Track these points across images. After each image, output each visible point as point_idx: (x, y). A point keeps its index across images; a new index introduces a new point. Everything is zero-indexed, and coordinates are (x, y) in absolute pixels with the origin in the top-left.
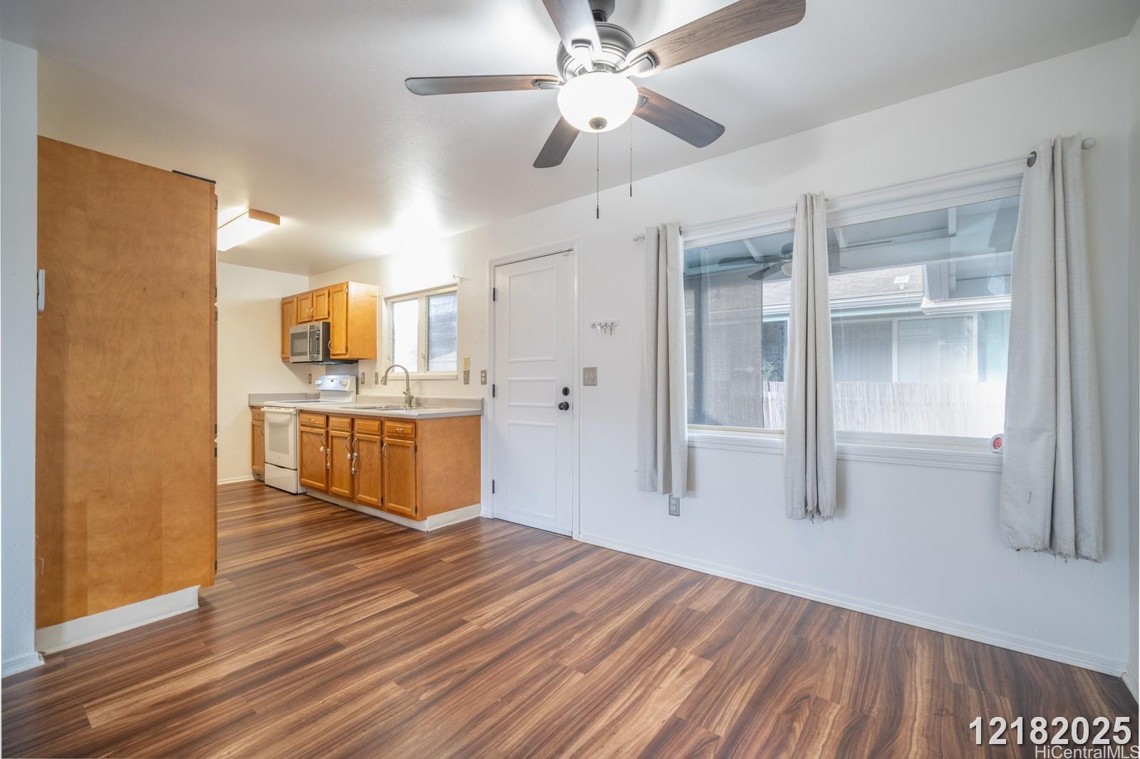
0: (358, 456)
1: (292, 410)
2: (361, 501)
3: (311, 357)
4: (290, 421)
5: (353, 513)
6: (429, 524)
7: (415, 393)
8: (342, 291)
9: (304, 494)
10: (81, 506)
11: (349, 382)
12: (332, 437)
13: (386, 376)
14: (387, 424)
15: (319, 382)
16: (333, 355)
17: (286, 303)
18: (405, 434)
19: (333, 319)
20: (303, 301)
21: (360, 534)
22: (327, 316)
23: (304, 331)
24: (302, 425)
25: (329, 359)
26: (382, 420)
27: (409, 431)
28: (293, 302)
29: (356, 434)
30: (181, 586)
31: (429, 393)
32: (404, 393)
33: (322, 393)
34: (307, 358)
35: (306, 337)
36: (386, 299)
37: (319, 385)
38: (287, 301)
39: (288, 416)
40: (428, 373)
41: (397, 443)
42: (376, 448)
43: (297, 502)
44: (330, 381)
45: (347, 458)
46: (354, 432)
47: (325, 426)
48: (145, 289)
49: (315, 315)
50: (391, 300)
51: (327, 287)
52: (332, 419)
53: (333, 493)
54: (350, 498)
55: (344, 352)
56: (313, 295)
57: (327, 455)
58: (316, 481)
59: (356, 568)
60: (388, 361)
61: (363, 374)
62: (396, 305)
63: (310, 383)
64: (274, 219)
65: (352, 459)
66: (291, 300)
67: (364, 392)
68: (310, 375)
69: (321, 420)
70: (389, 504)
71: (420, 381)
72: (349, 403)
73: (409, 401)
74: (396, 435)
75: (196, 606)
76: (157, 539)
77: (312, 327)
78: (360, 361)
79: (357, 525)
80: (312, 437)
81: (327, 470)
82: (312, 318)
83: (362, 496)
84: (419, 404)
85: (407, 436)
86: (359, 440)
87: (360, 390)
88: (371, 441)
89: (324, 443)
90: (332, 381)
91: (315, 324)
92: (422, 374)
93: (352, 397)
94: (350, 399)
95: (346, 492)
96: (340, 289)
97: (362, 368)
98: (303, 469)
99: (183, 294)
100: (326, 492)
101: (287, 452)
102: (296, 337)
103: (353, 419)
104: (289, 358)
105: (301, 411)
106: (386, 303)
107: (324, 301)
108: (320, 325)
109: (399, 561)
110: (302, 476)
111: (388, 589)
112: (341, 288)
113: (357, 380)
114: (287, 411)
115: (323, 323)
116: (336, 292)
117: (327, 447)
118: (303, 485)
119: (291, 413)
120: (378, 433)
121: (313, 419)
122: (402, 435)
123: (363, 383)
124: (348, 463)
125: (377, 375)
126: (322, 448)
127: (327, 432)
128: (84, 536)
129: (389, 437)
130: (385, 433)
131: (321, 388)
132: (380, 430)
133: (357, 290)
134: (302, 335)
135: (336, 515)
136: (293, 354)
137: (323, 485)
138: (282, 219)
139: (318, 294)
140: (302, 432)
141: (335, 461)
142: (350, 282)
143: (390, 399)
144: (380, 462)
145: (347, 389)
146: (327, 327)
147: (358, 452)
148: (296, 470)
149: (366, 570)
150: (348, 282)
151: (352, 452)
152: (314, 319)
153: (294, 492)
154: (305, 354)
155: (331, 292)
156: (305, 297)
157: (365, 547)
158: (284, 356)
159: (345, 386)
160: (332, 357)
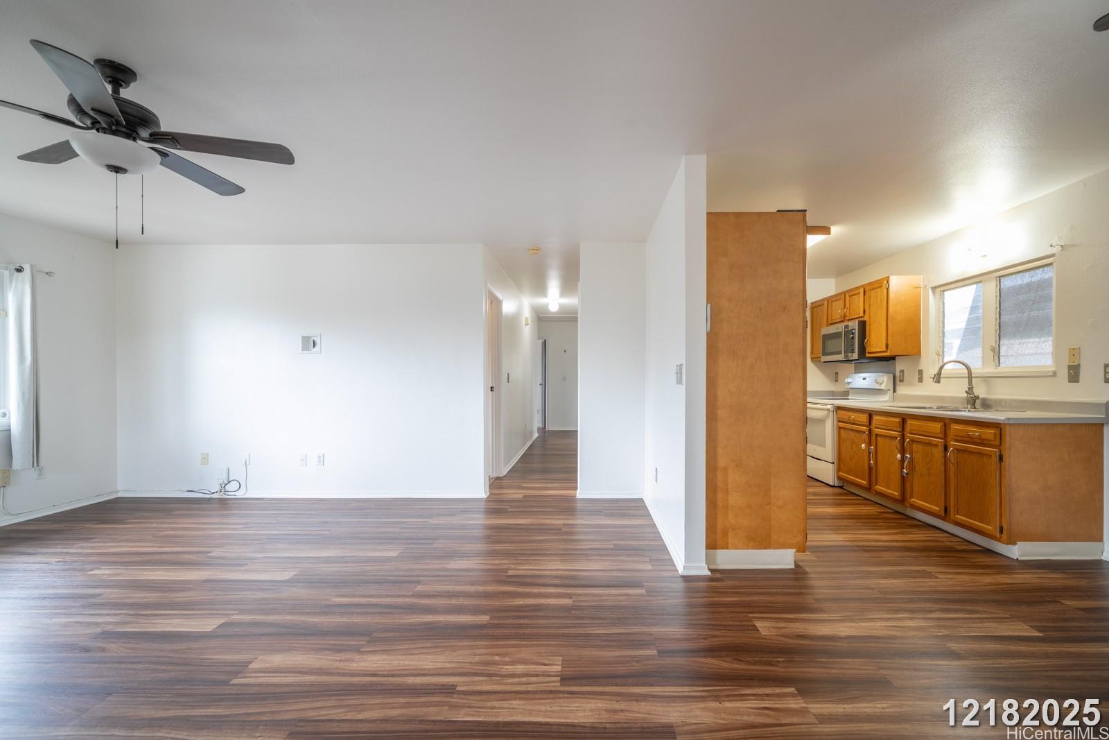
0: (911, 459)
1: (829, 407)
2: (915, 506)
3: (846, 356)
4: (827, 416)
5: (902, 516)
6: (1016, 551)
7: (980, 391)
8: (881, 286)
9: (841, 487)
10: (725, 469)
11: (885, 380)
12: (877, 435)
13: (939, 373)
14: (955, 426)
15: (849, 380)
16: (869, 353)
17: (816, 307)
18: (984, 440)
19: (870, 317)
20: (833, 303)
21: (922, 541)
22: (862, 315)
23: (839, 331)
24: (840, 421)
25: (866, 358)
26: (946, 422)
27: (991, 437)
28: (823, 304)
29: (908, 435)
30: (783, 546)
31: (1001, 392)
32: (966, 392)
33: (850, 391)
34: (841, 357)
35: (841, 337)
36: (934, 288)
37: (849, 383)
38: (817, 304)
39: (826, 412)
40: (999, 370)
41: (971, 450)
42: (938, 452)
43: (834, 494)
44: (862, 380)
45: (896, 458)
46: (906, 433)
47: (868, 424)
48: (760, 309)
49: (848, 314)
50: (941, 289)
51: (862, 286)
52: (875, 418)
53: (876, 492)
54: (901, 501)
55: (884, 349)
56: (844, 296)
57: (870, 453)
58: (856, 477)
59: (936, 577)
60: (937, 357)
61: (902, 371)
62: (946, 293)
63: (836, 381)
64: (826, 230)
65: (903, 460)
66: (821, 303)
67: (902, 390)
68: (837, 373)
69: (864, 418)
70: (958, 516)
71: (987, 378)
72: (885, 402)
73: (973, 401)
74: (968, 439)
75: (792, 566)
76: (768, 504)
77: (846, 327)
78: (897, 358)
79: (915, 530)
80: (852, 434)
81: (870, 469)
82: (845, 318)
83: (915, 501)
84: (986, 405)
85: (985, 442)
86: (912, 441)
87: (897, 388)
88: (929, 444)
89: (867, 441)
90: (864, 379)
91: (850, 324)
92: (991, 370)
93: (888, 395)
94: (886, 398)
95: (896, 494)
96: (878, 286)
97: (900, 365)
98: (841, 462)
99: (784, 309)
100: (869, 489)
101: (823, 445)
102: (827, 337)
103: (904, 418)
104: (820, 358)
105: (839, 408)
106: (934, 293)
107: (858, 302)
108: (854, 325)
109: (991, 584)
110: (839, 469)
111: (990, 613)
112: (883, 284)
113: (894, 378)
114: (824, 407)
115: (859, 321)
116: (874, 289)
117: (870, 444)
118: (840, 478)
119: (828, 410)
120: (940, 436)
121: (853, 416)
122: (977, 441)
123: (901, 381)
124: (897, 465)
125: (920, 372)
126: (863, 446)
127: (870, 431)
128: (727, 492)
129: (956, 441)
130: (951, 437)
131: (850, 386)
132: (943, 432)
133: (898, 284)
134: (837, 336)
135: (885, 515)
136: (825, 354)
137: (865, 482)
138: (834, 229)
139: (851, 294)
140: (840, 428)
141: (879, 458)
142: (891, 277)
143: (942, 398)
144: (943, 468)
145: (883, 387)
146: (863, 325)
147: (911, 453)
148: (834, 463)
149: (950, 583)
150: (888, 277)
151: (903, 452)
152: (847, 318)
153: (831, 484)
154: (840, 353)
155: (867, 290)
156: (837, 298)
157: (938, 556)
158: (814, 356)
159: (881, 384)
160: (868, 355)
